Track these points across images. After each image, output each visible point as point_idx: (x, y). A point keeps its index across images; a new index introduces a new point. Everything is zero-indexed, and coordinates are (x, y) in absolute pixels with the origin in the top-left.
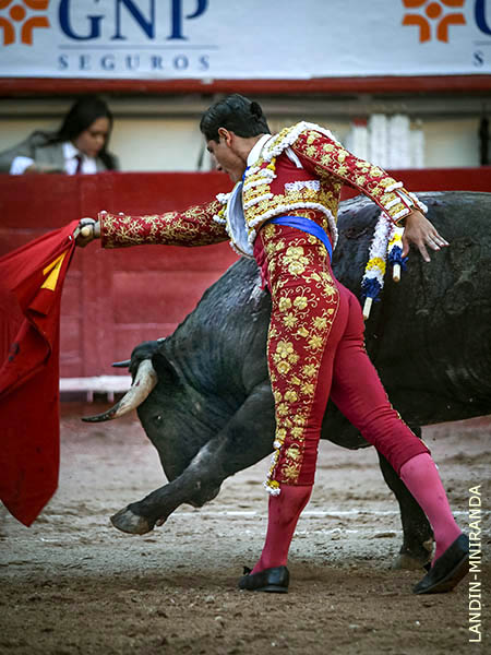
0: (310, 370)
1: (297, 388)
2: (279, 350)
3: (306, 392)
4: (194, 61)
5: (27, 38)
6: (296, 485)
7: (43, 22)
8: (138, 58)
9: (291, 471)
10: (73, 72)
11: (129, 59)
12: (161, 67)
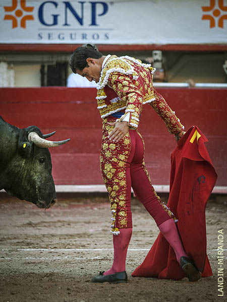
0: (122, 175)
1: (118, 184)
2: (105, 168)
3: (122, 185)
4: (102, 36)
5: (23, 25)
6: (126, 228)
7: (31, 18)
8: (75, 34)
9: (123, 222)
10: (45, 41)
11: (71, 35)
12: (86, 39)
